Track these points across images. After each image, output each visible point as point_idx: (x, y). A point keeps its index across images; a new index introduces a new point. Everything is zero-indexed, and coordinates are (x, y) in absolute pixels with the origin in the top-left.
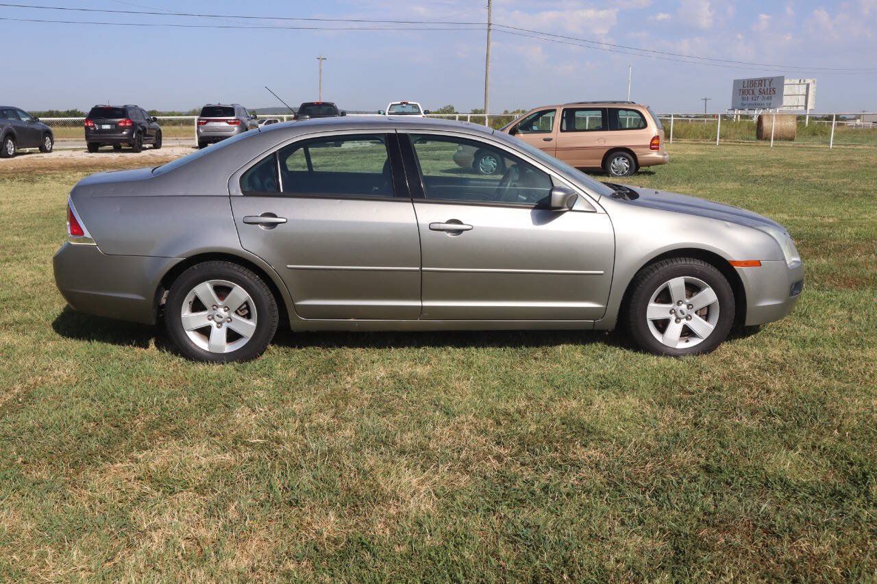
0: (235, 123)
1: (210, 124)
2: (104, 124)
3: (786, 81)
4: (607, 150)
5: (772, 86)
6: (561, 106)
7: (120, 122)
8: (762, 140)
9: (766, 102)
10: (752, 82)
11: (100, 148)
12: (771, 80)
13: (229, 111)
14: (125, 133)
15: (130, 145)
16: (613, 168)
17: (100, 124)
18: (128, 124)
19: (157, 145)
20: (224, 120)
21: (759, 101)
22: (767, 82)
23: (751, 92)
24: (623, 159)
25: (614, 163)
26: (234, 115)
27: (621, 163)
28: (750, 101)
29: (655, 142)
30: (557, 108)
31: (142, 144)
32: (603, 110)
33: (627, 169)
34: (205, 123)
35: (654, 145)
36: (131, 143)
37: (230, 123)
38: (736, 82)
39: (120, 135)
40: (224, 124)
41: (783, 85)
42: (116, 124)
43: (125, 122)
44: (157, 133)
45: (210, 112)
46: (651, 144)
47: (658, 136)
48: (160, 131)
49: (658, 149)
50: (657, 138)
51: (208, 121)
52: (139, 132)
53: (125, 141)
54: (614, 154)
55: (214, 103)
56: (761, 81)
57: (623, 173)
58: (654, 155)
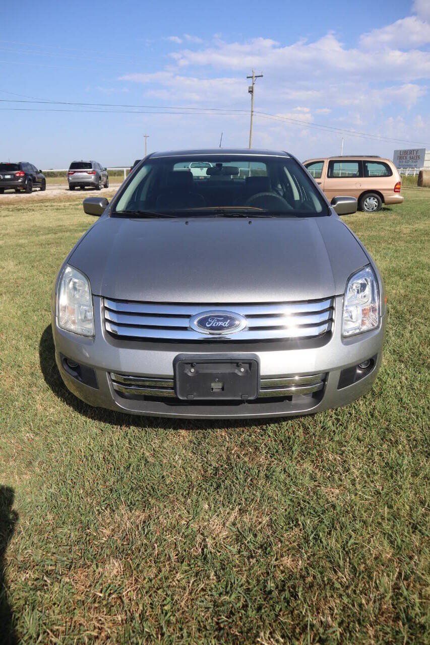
0: (92, 173)
1: (76, 174)
2: (6, 175)
3: (426, 152)
4: (361, 192)
5: (418, 155)
6: (328, 159)
7: (17, 173)
8: (421, 187)
9: (414, 164)
10: (406, 152)
11: (5, 191)
12: (417, 151)
13: (89, 165)
14: (20, 181)
15: (24, 189)
16: (366, 205)
17: (4, 175)
18: (22, 175)
19: (43, 189)
20: (85, 172)
21: (410, 163)
22: (415, 152)
23: (405, 158)
24: (374, 199)
25: (366, 202)
26: (91, 168)
27: (372, 202)
28: (404, 163)
29: (397, 187)
30: (324, 160)
31: (32, 188)
32: (359, 162)
33: (376, 206)
34: (73, 174)
35: (396, 190)
36: (25, 187)
37: (89, 173)
38: (396, 152)
39: (17, 182)
40: (85, 174)
41: (425, 153)
42: (14, 175)
43: (20, 174)
44: (42, 181)
45: (76, 166)
46: (395, 188)
47: (400, 182)
48: (44, 179)
49: (399, 192)
50: (399, 183)
51: (75, 172)
52: (30, 180)
53: (21, 186)
54: (367, 195)
55: (78, 160)
56: (411, 151)
57: (372, 209)
58: (397, 196)
